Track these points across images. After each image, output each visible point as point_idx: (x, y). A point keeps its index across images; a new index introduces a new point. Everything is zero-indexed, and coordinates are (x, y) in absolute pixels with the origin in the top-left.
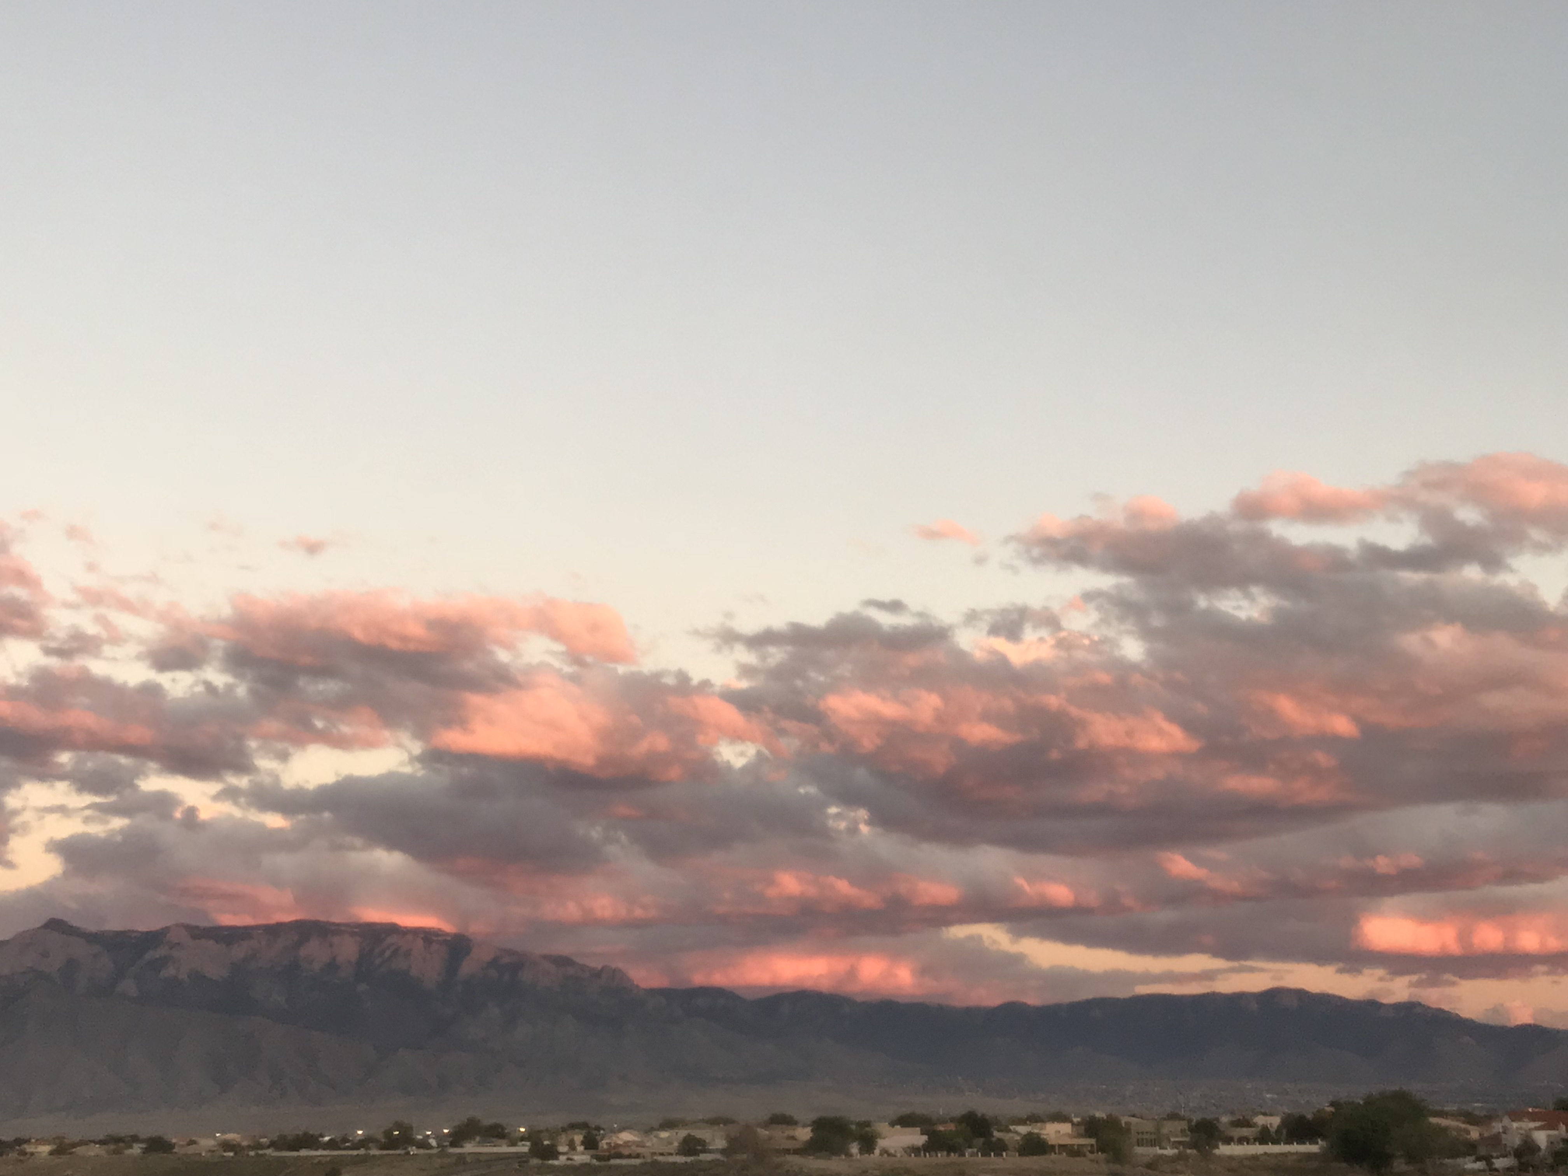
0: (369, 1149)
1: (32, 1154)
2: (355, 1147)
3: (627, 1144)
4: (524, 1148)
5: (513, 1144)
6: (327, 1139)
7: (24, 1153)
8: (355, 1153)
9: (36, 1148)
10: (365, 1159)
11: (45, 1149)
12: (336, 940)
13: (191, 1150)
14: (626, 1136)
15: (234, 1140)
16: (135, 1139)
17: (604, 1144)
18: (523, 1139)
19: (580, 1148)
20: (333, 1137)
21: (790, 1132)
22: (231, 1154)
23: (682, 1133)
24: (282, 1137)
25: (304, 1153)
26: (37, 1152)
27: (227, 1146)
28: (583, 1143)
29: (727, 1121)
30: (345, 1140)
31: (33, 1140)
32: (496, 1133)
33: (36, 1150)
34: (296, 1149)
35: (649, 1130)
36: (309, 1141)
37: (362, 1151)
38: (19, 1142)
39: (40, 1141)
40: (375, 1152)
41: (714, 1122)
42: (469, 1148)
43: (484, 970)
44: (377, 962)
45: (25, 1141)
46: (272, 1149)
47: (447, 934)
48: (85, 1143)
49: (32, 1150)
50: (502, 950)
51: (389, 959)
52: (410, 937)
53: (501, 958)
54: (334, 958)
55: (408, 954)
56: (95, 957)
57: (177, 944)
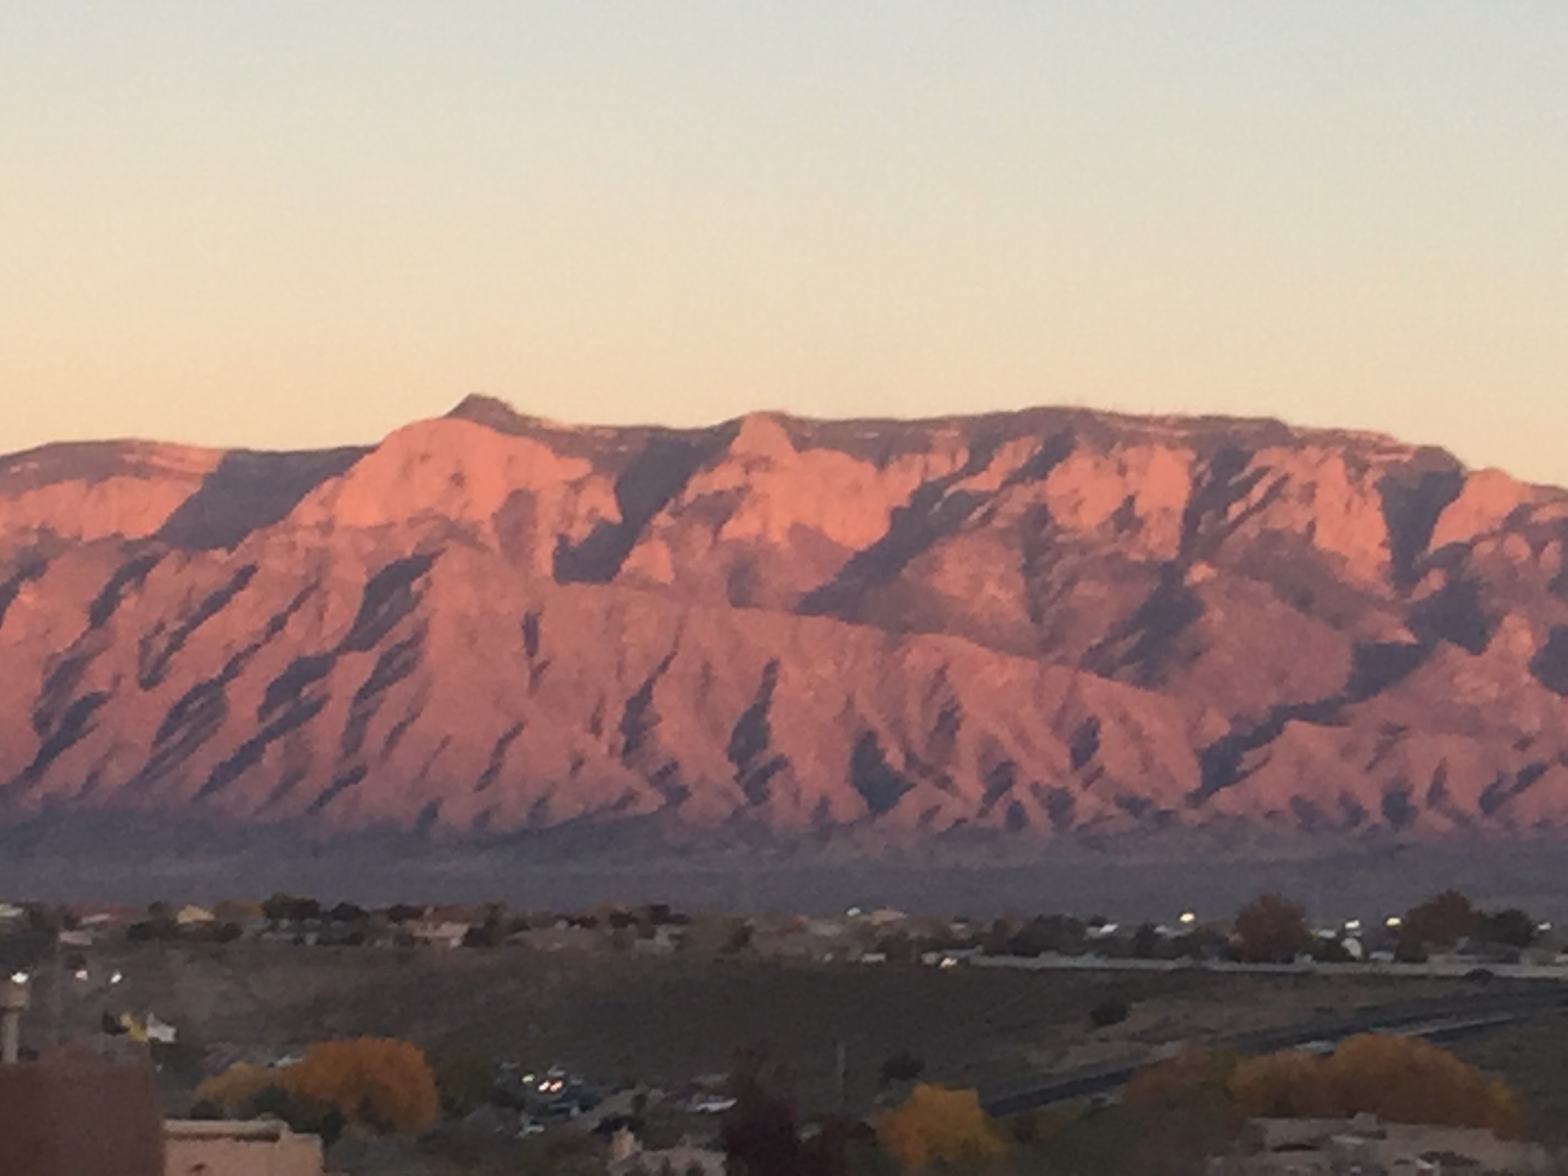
0: (1205, 958)
1: (427, 941)
2: (1173, 951)
6: (1108, 929)
8: (1170, 965)
9: (437, 928)
10: (1195, 981)
11: (453, 932)
12: (1132, 456)
13: (788, 945)
15: (889, 925)
16: (659, 914)
20: (1123, 925)
22: (881, 957)
24: (1002, 923)
25: (1043, 960)
26: (436, 939)
27: (872, 938)
30: (1150, 934)
31: (429, 911)
32: (1509, 930)
33: (438, 934)
34: (1035, 951)
36: (1063, 933)
37: (1185, 961)
38: (400, 913)
39: (445, 914)
40: (1215, 964)
42: (1440, 963)
43: (1493, 534)
44: (1236, 510)
45: (417, 914)
46: (980, 948)
47: (1401, 449)
48: (546, 922)
49: (429, 933)
50: (1537, 489)
51: (1262, 505)
52: (1313, 453)
53: (1535, 508)
54: (1130, 501)
55: (1309, 492)
56: (577, 486)
57: (765, 463)
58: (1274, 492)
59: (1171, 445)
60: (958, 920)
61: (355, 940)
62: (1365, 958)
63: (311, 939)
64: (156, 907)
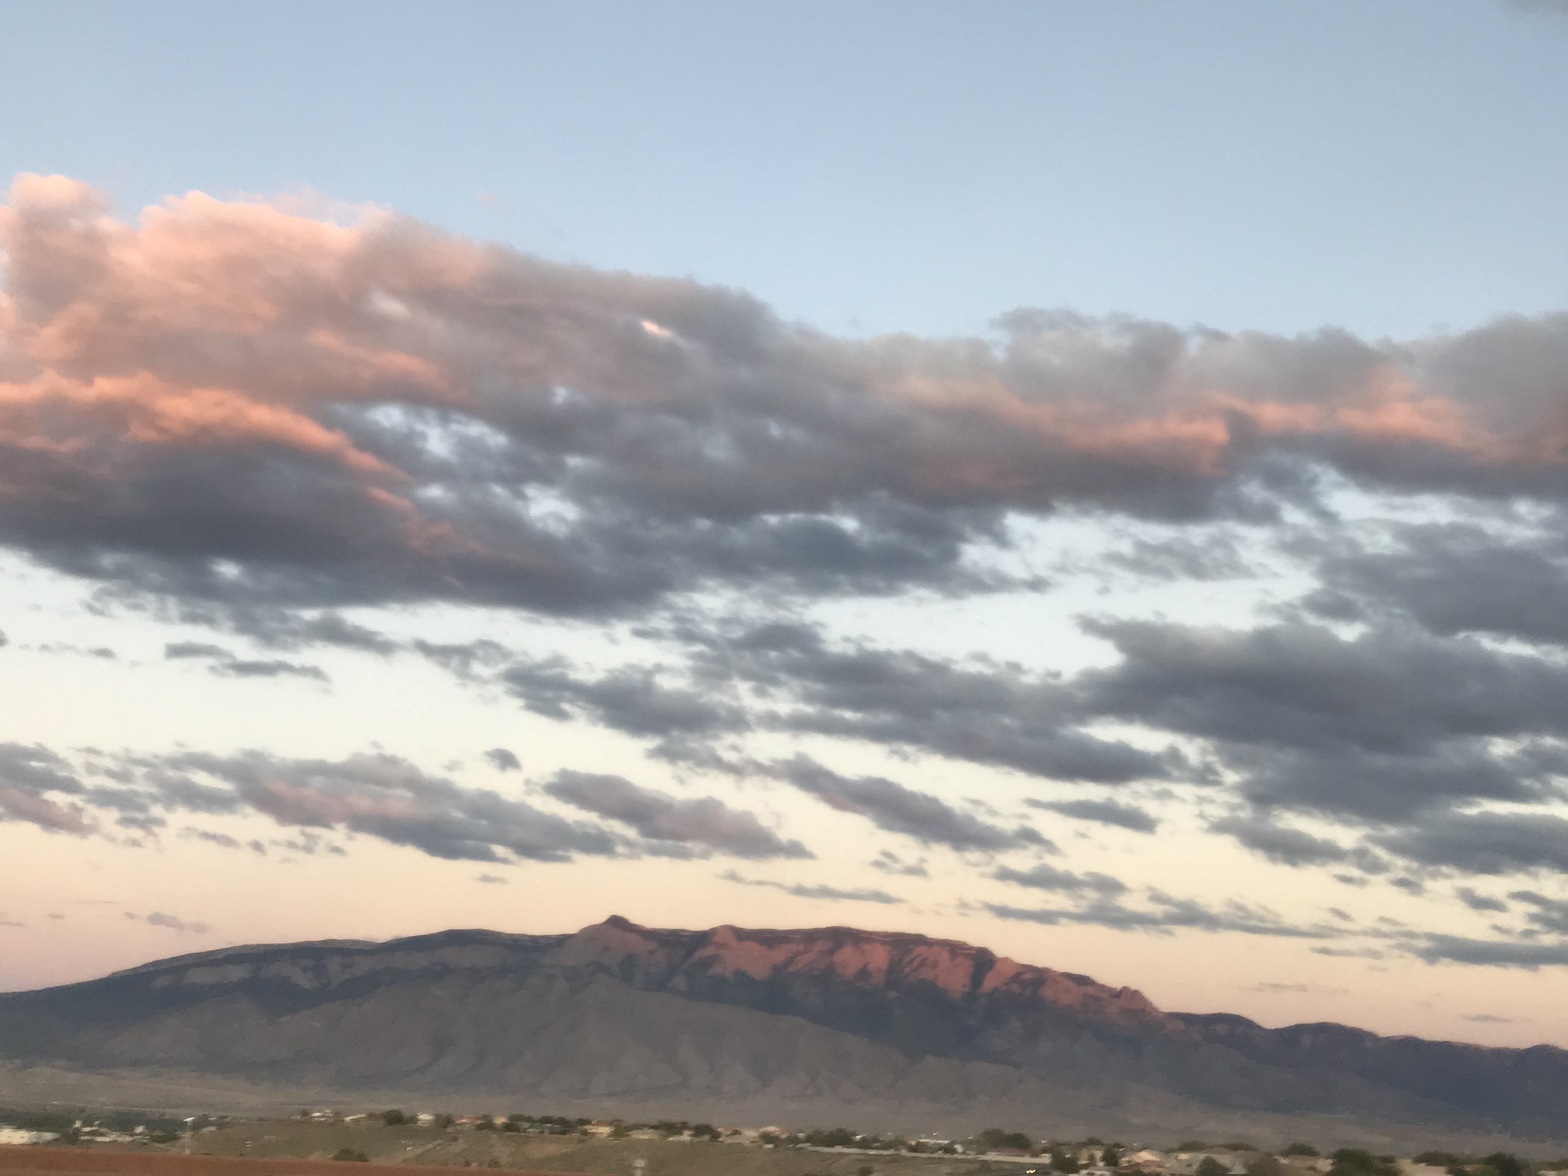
1: (593, 1134)
2: (887, 1146)
3: (1148, 1163)
4: (1046, 1159)
5: (1036, 1155)
6: (858, 1137)
7: (585, 1133)
8: (885, 1153)
9: (597, 1129)
10: (895, 1160)
11: (605, 1131)
12: (867, 947)
13: (735, 1139)
14: (1145, 1156)
15: (773, 1132)
16: (684, 1126)
17: (1124, 1161)
18: (1045, 1151)
19: (1101, 1164)
20: (864, 1135)
21: (1310, 1162)
22: (770, 1146)
23: (1202, 1156)
24: (818, 1132)
25: (838, 1149)
26: (597, 1133)
27: (767, 1138)
28: (1104, 1159)
29: (1247, 1148)
30: (875, 1140)
31: (593, 1122)
32: (1019, 1143)
34: (831, 1145)
35: (1168, 1152)
36: (843, 1138)
37: (891, 1152)
38: (584, 1122)
39: (600, 1123)
40: (904, 1152)
41: (1234, 1148)
42: (992, 1156)
43: (1006, 984)
44: (907, 970)
45: (587, 1122)
46: (808, 1144)
47: (972, 948)
48: (639, 1127)
49: (593, 1130)
50: (1023, 966)
51: (918, 968)
52: (936, 949)
53: (1025, 973)
54: (865, 966)
55: (935, 965)
56: (652, 953)
57: (724, 945)
58: (922, 964)
59: (884, 943)
60: (799, 1133)
61: (564, 1133)
62: (963, 1153)
63: (546, 1131)
64: (484, 1117)
